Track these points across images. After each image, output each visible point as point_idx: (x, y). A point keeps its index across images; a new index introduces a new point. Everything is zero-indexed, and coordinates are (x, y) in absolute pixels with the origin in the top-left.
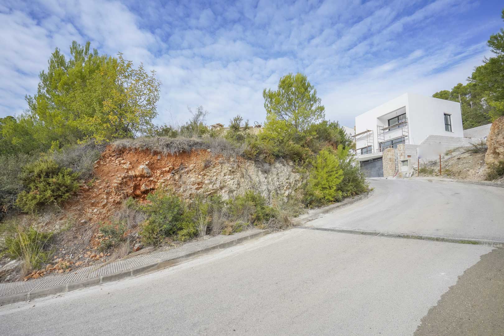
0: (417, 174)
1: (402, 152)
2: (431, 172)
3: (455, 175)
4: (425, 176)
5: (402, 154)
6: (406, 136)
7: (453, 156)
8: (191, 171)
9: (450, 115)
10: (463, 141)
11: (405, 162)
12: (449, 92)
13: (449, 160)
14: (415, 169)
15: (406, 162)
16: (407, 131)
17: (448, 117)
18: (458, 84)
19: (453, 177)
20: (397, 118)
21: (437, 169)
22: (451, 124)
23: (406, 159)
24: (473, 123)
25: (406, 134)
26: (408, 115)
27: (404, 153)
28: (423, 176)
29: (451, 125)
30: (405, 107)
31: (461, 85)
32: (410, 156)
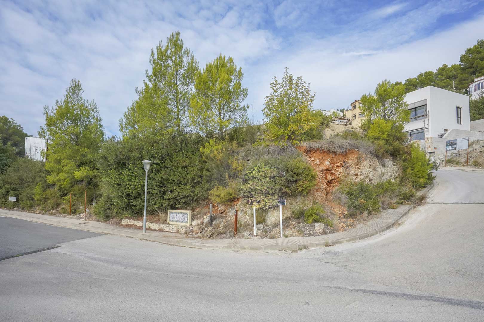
0: (444, 165)
1: (430, 144)
2: (458, 163)
3: (482, 166)
4: (452, 166)
5: (430, 146)
6: (427, 128)
7: (474, 149)
8: (350, 165)
9: (460, 108)
10: (477, 135)
11: (432, 154)
12: (433, 73)
13: (472, 153)
14: (441, 160)
15: (434, 153)
16: (427, 123)
17: (459, 109)
18: (443, 65)
19: (481, 168)
20: (415, 109)
21: (463, 160)
22: (461, 116)
23: (434, 151)
24: (475, 115)
25: (426, 126)
26: (429, 108)
27: (432, 145)
28: (450, 166)
29: (460, 118)
30: (427, 99)
31: (445, 66)
32: (436, 148)
